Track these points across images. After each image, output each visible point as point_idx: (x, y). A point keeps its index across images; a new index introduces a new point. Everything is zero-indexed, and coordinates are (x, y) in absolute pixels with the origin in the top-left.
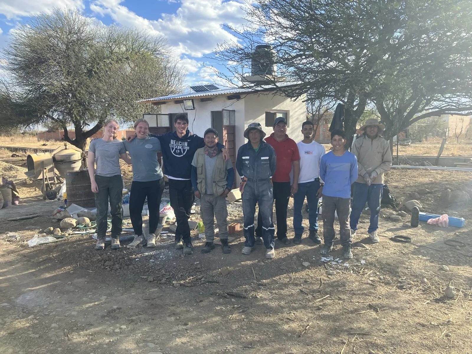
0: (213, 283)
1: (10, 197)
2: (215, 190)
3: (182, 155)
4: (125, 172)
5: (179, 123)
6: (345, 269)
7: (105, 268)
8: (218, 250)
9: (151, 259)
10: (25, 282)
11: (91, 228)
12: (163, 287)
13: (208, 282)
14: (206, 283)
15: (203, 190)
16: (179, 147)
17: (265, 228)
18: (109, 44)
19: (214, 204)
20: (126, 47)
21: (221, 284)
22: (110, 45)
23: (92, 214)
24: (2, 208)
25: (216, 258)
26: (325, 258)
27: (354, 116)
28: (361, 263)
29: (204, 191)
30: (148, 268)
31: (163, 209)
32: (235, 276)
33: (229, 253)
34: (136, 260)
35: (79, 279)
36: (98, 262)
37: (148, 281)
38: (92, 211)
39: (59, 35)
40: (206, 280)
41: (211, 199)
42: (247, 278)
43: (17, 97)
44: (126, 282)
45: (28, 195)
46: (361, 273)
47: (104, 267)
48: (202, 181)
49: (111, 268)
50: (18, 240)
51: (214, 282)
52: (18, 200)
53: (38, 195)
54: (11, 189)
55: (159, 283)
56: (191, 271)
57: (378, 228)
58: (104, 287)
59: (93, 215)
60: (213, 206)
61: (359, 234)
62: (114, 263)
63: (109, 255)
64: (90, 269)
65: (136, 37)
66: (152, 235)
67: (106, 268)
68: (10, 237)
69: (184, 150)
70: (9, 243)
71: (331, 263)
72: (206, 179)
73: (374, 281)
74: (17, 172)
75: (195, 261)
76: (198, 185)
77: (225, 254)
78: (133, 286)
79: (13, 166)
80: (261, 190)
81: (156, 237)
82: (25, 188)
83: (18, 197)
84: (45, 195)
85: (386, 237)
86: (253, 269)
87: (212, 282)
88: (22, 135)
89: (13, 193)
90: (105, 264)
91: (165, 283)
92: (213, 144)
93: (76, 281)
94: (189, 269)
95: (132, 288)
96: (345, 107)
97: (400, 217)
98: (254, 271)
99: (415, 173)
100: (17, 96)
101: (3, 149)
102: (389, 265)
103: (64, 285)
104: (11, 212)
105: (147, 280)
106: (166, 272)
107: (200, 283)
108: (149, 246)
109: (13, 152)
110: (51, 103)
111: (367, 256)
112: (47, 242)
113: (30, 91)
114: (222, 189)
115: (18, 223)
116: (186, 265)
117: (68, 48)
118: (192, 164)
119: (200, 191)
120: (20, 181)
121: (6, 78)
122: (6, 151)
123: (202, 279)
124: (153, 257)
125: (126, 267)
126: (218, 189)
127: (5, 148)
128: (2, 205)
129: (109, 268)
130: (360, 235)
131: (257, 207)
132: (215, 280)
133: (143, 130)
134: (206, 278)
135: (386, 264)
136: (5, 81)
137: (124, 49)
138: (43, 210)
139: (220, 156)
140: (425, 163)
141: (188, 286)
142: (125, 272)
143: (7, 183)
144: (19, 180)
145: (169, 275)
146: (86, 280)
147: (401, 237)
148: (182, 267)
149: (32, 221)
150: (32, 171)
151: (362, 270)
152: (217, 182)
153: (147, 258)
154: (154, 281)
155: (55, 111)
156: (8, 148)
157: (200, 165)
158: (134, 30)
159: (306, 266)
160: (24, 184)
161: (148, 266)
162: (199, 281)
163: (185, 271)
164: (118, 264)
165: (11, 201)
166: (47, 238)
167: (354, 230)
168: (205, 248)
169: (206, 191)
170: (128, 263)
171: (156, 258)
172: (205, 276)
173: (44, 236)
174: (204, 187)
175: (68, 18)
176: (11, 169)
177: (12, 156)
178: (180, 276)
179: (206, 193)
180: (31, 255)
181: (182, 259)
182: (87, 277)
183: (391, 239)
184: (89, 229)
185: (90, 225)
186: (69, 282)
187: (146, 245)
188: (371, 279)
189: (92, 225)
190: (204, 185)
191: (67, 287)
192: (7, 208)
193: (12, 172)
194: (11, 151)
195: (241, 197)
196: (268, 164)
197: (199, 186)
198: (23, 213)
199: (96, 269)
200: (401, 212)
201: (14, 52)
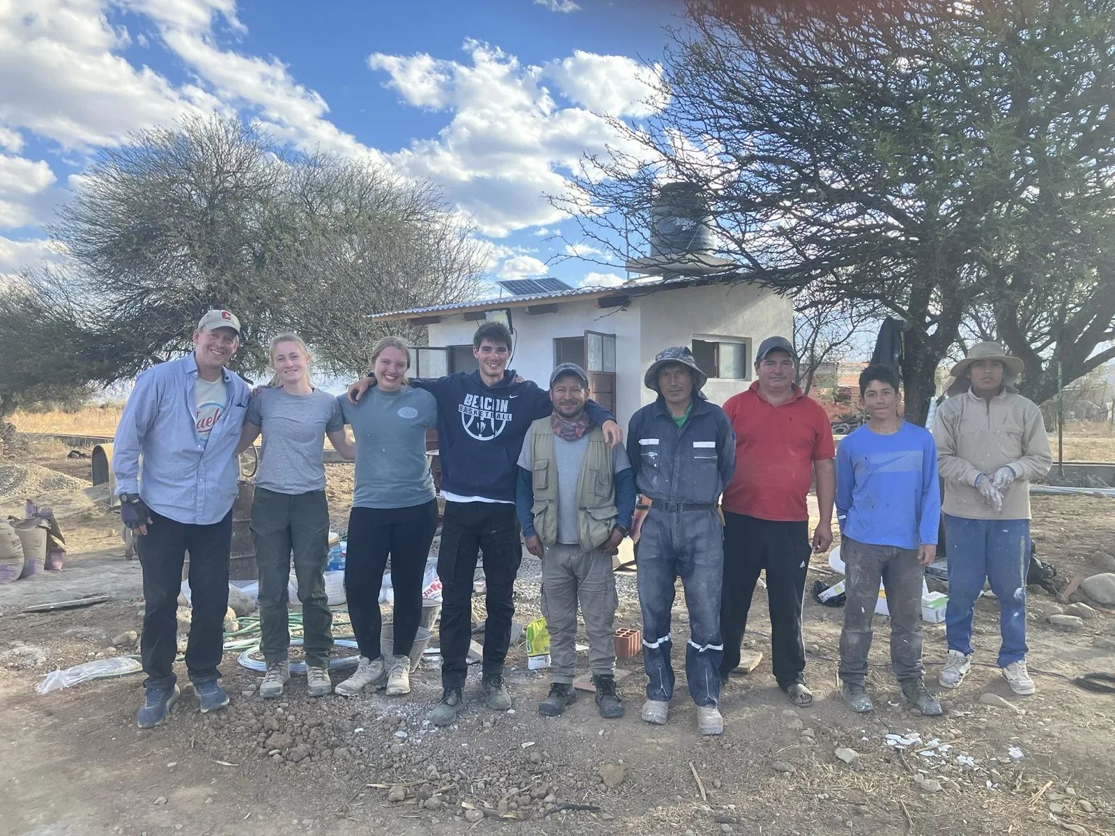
0: (582, 812)
1: (42, 552)
2: (583, 531)
3: (492, 437)
4: (333, 493)
5: (487, 349)
6: (964, 772)
7: (267, 753)
8: (586, 706)
9: (397, 729)
10: (38, 793)
11: (239, 635)
12: (435, 821)
13: (567, 808)
14: (559, 811)
15: (548, 533)
16: (484, 413)
17: (698, 647)
18: (306, 197)
19: (580, 572)
20: (346, 204)
21: (606, 816)
22: (310, 200)
23: (243, 598)
24: (19, 579)
25: (582, 731)
26: (898, 737)
27: (929, 348)
28: (1010, 756)
29: (552, 537)
30: (390, 756)
31: (429, 587)
32: (644, 790)
33: (620, 717)
34: (356, 731)
35: (190, 787)
36: (249, 736)
37: (390, 798)
38: (243, 590)
39: (194, 178)
40: (560, 801)
41: (573, 558)
42: (679, 797)
43: (90, 317)
44: (327, 799)
45: (89, 547)
46: (1018, 789)
47: (265, 750)
48: (547, 508)
49: (284, 754)
50: (39, 664)
51: (585, 808)
52: (61, 559)
53: (114, 547)
54: (45, 531)
55: (421, 805)
56: (514, 769)
57: (1027, 650)
58: (261, 817)
59: (245, 601)
60: (576, 578)
61: (977, 667)
62: (294, 740)
63: (280, 714)
64: (226, 757)
65: (370, 180)
66: (400, 660)
67: (270, 753)
68: (21, 656)
69: (498, 424)
70: (14, 673)
71: (918, 754)
72: (557, 501)
73: (1067, 817)
74: (72, 492)
75: (522, 739)
76: (535, 520)
77: (609, 721)
78: (344, 814)
79: (66, 476)
80: (690, 534)
81: (412, 664)
82: (86, 529)
83: (62, 551)
84: (131, 546)
85: (1058, 675)
86: (693, 769)
87: (579, 809)
88: (101, 410)
89: (49, 541)
90: (269, 741)
91: (439, 808)
92: (575, 406)
93: (182, 793)
94: (508, 762)
95: (342, 821)
96: (905, 327)
97: (1078, 621)
98: (698, 773)
99: (1075, 504)
100: (89, 313)
101: (53, 439)
102: (1098, 764)
103: (144, 806)
104: (39, 588)
105: (387, 795)
106: (441, 772)
107: (542, 810)
108: (391, 690)
109: (74, 446)
110: (166, 329)
111: (1021, 733)
112: (116, 672)
113: (121, 303)
114: (605, 529)
115: (48, 618)
116: (497, 751)
117: (211, 206)
118: (520, 463)
119: (542, 537)
120: (76, 512)
121: (67, 272)
122: (60, 444)
123: (548, 799)
124: (403, 724)
125: (326, 753)
126: (591, 528)
127: (57, 437)
128: (19, 570)
129: (280, 754)
130: (981, 668)
131: (678, 586)
132: (585, 802)
133: (391, 368)
134: (557, 795)
135: (1087, 760)
136: (64, 279)
137: (339, 207)
138: (120, 585)
139: (595, 435)
140: (1090, 478)
141: (506, 819)
142: (324, 767)
143: (36, 515)
144: (75, 510)
145: (451, 782)
146: (209, 790)
147: (1103, 677)
148: (487, 757)
149: (87, 613)
150: (102, 486)
151: (1020, 777)
152: (590, 508)
153: (387, 726)
154: (406, 798)
155: (175, 348)
156: (63, 438)
157: (541, 463)
158: (366, 166)
159: (847, 762)
160: (85, 519)
161: (389, 751)
162: (540, 803)
163: (495, 768)
164: (305, 741)
165: (44, 562)
166: (116, 663)
167: (966, 655)
168: (549, 702)
169: (558, 536)
170: (333, 738)
171: (413, 728)
172: (555, 788)
173: (112, 656)
174: (554, 524)
175: (217, 140)
176: (60, 483)
177: (70, 456)
178: (481, 785)
179: (558, 544)
180: (67, 709)
181: (486, 731)
182: (214, 781)
183: (1078, 683)
184: (231, 639)
185: (236, 626)
186: (160, 799)
187: (385, 688)
188: (1056, 807)
189: (241, 627)
190: (552, 520)
191: (152, 814)
192: (31, 579)
193: (60, 492)
194: (70, 445)
195: (632, 558)
196: (713, 461)
197: (538, 523)
198: (69, 592)
199: (242, 756)
200: (1079, 605)
201: (90, 214)
